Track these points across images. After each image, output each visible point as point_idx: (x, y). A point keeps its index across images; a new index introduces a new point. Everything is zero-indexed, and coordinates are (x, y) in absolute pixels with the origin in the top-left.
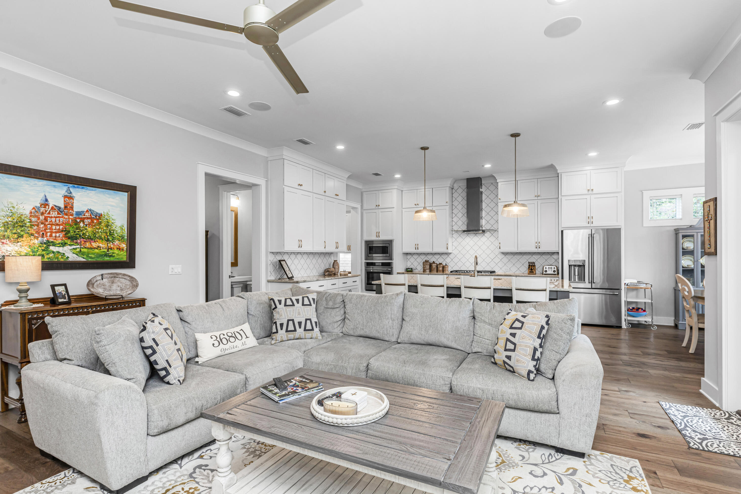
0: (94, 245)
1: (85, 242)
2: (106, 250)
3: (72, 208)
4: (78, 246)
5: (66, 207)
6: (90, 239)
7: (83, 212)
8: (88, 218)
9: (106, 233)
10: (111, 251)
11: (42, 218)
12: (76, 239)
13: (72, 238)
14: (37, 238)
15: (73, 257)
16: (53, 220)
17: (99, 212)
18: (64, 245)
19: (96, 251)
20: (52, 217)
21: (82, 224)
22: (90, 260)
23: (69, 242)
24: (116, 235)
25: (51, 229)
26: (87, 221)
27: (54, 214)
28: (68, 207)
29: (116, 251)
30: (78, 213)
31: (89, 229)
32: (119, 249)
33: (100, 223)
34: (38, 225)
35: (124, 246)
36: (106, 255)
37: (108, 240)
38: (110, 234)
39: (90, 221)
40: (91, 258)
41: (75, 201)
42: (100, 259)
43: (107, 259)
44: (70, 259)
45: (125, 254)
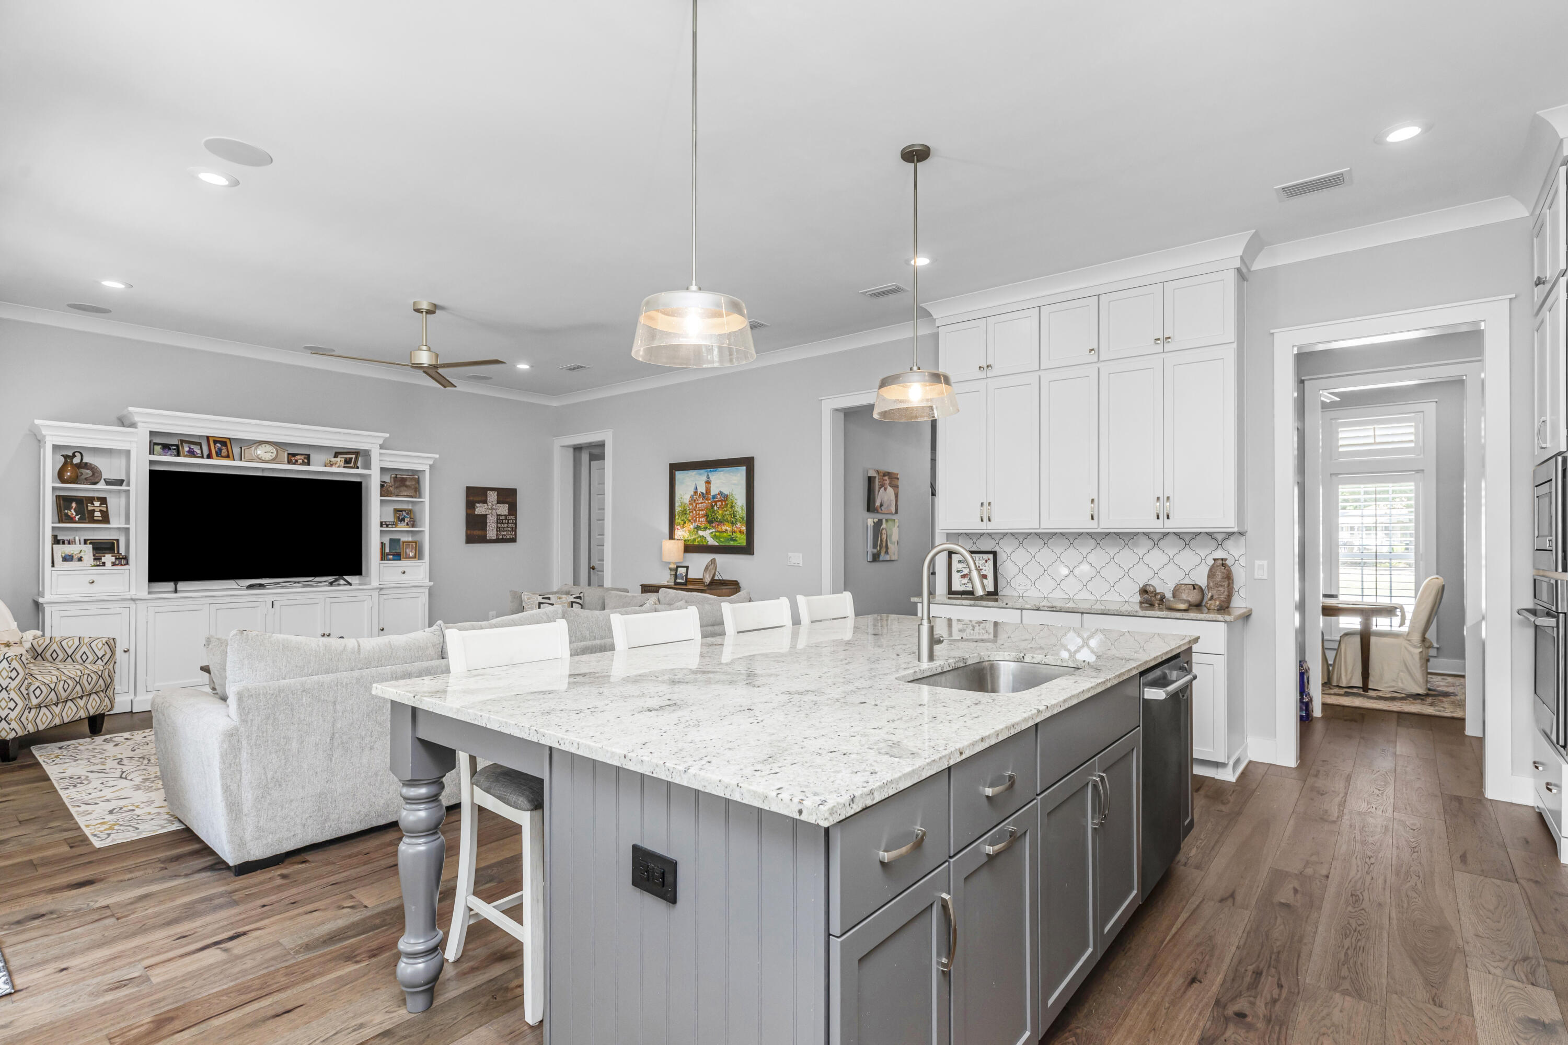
0: (724, 528)
1: (718, 525)
2: (731, 534)
3: (710, 492)
4: (714, 530)
5: (706, 492)
6: (721, 522)
7: (716, 495)
8: (719, 501)
9: (731, 515)
10: (735, 535)
11: (694, 505)
12: (712, 523)
13: (710, 522)
14: (692, 523)
15: (711, 542)
16: (700, 505)
17: (726, 493)
18: (706, 529)
19: (725, 534)
20: (699, 503)
21: (715, 508)
22: (721, 544)
23: (708, 526)
24: (738, 516)
25: (699, 514)
26: (719, 504)
27: (700, 500)
28: (708, 491)
29: (738, 535)
30: (714, 497)
31: (720, 512)
32: (740, 532)
33: (727, 505)
34: (692, 512)
35: (744, 528)
36: (732, 539)
37: (732, 523)
38: (734, 516)
39: (720, 503)
40: (721, 542)
41: (712, 485)
42: (727, 544)
43: (732, 543)
44: (709, 543)
45: (745, 538)
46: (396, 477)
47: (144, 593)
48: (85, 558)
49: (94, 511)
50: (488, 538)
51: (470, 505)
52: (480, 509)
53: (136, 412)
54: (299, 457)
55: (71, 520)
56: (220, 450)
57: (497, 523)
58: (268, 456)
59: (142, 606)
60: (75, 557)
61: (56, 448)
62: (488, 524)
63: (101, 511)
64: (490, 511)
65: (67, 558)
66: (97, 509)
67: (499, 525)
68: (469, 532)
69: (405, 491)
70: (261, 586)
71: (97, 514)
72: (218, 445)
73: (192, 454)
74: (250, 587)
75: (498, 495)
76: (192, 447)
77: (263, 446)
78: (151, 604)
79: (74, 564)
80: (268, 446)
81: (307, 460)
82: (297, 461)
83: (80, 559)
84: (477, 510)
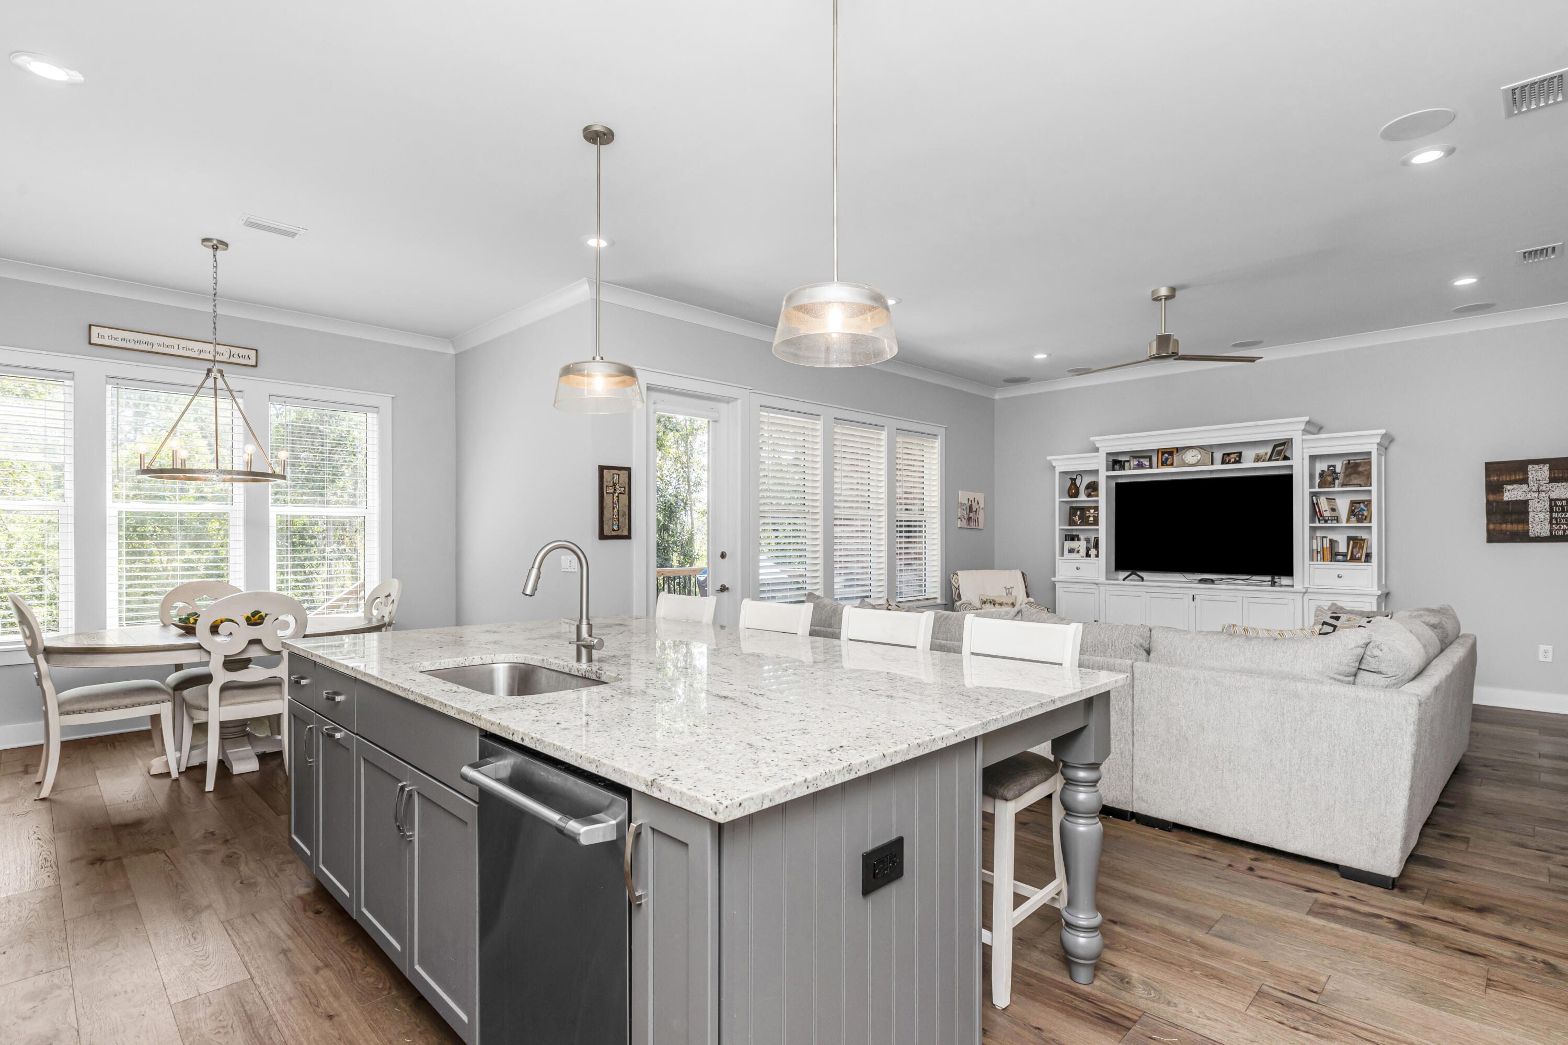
46: (1349, 463)
47: (1103, 579)
48: (1081, 552)
49: (1089, 516)
50: (1531, 535)
51: (1493, 488)
52: (1512, 493)
53: (1098, 440)
54: (1232, 456)
55: (1075, 524)
56: (1167, 459)
57: (1551, 511)
58: (1194, 460)
59: (1102, 588)
60: (1076, 550)
61: (1063, 473)
62: (1531, 514)
63: (1094, 516)
64: (1536, 495)
65: (1071, 551)
66: (1092, 515)
67: (1555, 515)
68: (1491, 527)
69: (1355, 479)
70: (1212, 581)
71: (1091, 519)
72: (1166, 455)
73: (1140, 466)
74: (1202, 581)
75: (1550, 469)
76: (1142, 460)
77: (1191, 450)
78: (1107, 587)
79: (1074, 555)
80: (1194, 450)
81: (1239, 458)
82: (1230, 460)
83: (1078, 552)
84: (1505, 494)
